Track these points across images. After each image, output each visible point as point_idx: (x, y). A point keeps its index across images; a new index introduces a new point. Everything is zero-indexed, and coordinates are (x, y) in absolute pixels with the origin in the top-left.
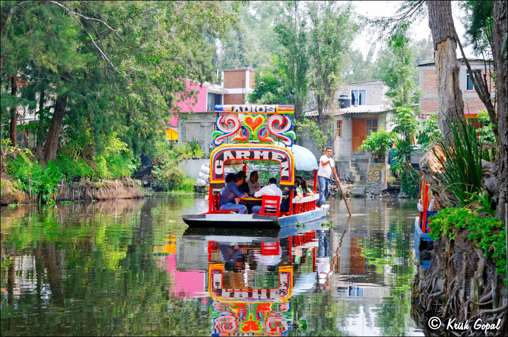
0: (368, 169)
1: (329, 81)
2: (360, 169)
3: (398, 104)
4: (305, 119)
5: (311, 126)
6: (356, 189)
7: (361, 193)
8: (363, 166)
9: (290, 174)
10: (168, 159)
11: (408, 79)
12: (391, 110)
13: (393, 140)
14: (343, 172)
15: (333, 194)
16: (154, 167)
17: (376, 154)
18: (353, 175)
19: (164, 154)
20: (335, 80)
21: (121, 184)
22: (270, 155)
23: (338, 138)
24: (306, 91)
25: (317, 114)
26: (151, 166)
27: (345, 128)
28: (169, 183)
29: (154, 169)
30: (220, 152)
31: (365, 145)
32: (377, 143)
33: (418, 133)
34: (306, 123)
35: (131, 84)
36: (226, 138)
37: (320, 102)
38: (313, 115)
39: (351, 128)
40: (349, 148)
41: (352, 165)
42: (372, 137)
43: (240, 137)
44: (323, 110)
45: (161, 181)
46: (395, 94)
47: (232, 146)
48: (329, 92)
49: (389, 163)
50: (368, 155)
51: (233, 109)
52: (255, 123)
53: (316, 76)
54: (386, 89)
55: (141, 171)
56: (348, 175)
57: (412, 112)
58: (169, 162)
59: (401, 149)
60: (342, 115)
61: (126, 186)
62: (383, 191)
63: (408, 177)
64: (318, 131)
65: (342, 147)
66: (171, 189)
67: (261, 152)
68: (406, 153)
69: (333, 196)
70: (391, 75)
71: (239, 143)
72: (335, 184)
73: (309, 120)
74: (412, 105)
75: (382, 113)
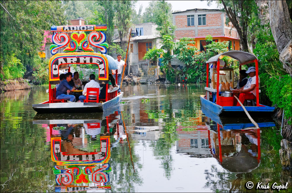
0: (148, 69)
1: (126, 23)
2: (144, 69)
3: (163, 34)
4: (113, 44)
5: (117, 47)
6: (142, 79)
7: (145, 82)
8: (145, 67)
9: (106, 72)
10: (41, 68)
11: (167, 20)
12: (160, 37)
13: (161, 53)
14: (134, 71)
15: (130, 83)
16: (34, 72)
17: (152, 60)
18: (140, 72)
19: (38, 65)
20: (129, 23)
21: (18, 82)
22: (91, 60)
23: (131, 53)
24: (113, 29)
25: (120, 41)
26: (32, 72)
27: (135, 47)
28: (42, 80)
29: (33, 73)
30: (56, 59)
31: (146, 56)
32: (153, 55)
33: (175, 49)
34: (114, 45)
35: (23, 26)
36: (60, 49)
37: (121, 35)
38: (118, 41)
39: (138, 47)
40: (137, 58)
41: (139, 67)
42: (150, 52)
43: (69, 48)
44: (123, 39)
45: (37, 80)
46: (161, 29)
47: (64, 55)
48: (125, 29)
49: (159, 65)
50: (148, 62)
51: (64, 28)
52: (80, 38)
53: (119, 21)
54: (156, 26)
55: (26, 74)
56: (137, 72)
57: (171, 38)
58: (42, 69)
59: (166, 57)
60: (133, 41)
61: (20, 83)
62: (157, 80)
63: (170, 72)
64: (121, 50)
65: (134, 58)
66: (43, 84)
67: (85, 58)
68: (168, 60)
69: (130, 84)
70: (159, 19)
71: (69, 52)
72: (131, 78)
73: (116, 44)
74: (170, 34)
75: (154, 39)
